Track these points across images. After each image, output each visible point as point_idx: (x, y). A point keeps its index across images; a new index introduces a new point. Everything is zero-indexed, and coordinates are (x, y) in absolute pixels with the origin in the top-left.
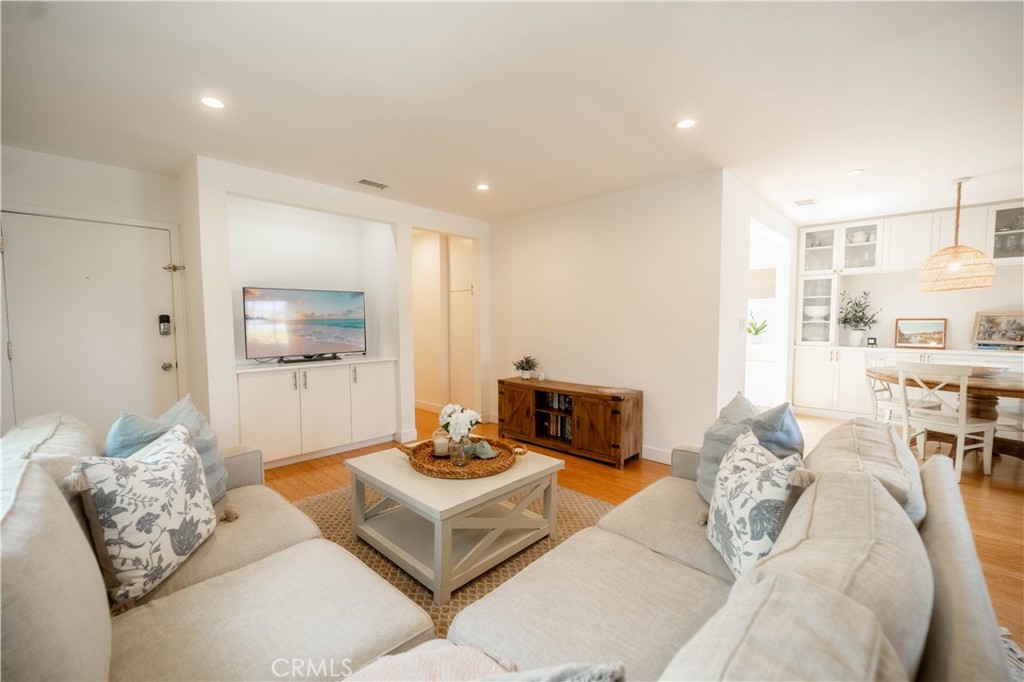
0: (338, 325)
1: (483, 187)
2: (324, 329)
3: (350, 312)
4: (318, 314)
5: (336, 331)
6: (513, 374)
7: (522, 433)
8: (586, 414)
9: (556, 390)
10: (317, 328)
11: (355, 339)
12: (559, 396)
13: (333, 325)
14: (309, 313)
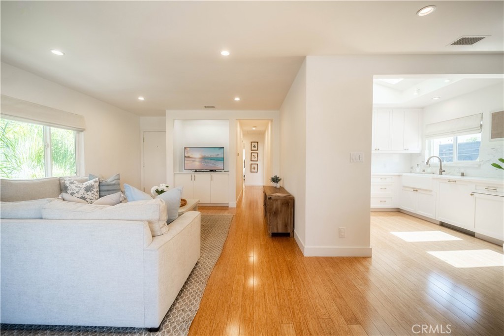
0: (214, 159)
1: (237, 99)
2: (209, 161)
3: (218, 155)
4: (207, 155)
5: (213, 162)
10: (206, 161)
11: (219, 165)
13: (212, 159)
14: (204, 155)
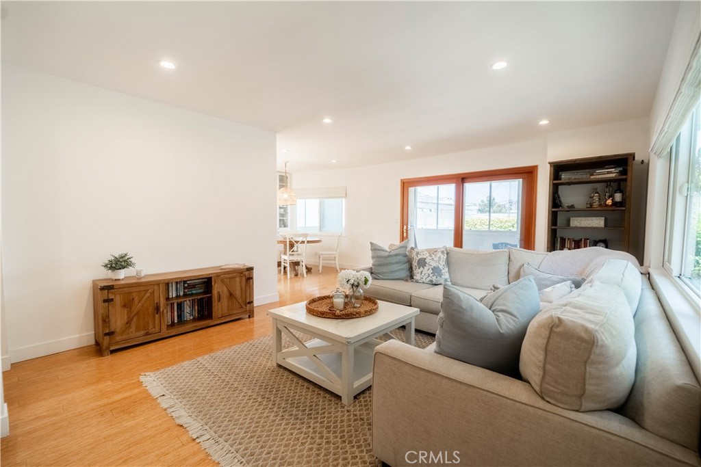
6: (105, 274)
7: (147, 334)
8: (225, 288)
9: (173, 279)
12: (177, 283)
